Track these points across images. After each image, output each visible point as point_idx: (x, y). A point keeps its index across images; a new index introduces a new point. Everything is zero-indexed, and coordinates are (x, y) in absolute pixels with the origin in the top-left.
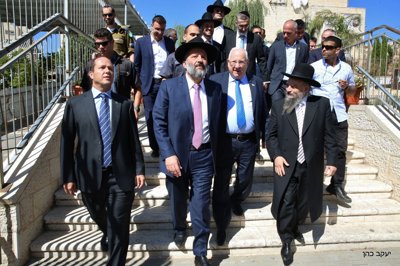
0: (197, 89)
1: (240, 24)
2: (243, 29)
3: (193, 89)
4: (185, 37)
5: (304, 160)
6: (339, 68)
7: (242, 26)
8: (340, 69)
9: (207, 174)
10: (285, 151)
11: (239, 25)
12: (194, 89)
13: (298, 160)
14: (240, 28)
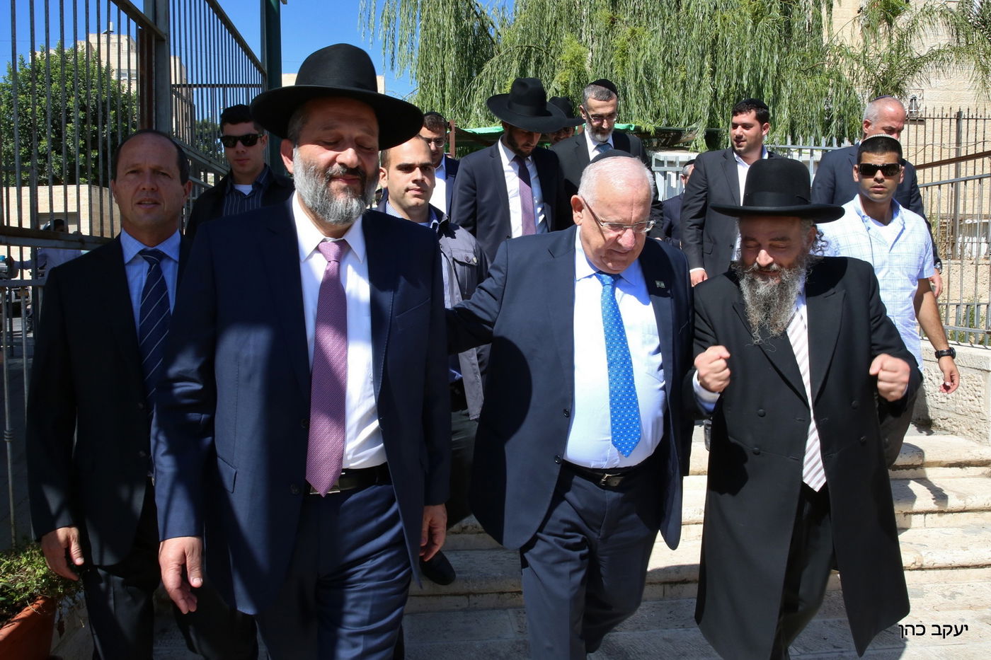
0: (332, 258)
1: (594, 113)
2: (602, 123)
3: (318, 256)
4: (384, 175)
5: (824, 480)
6: (902, 227)
7: (600, 117)
8: (904, 228)
9: (383, 573)
10: (757, 454)
11: (593, 116)
12: (320, 255)
13: (806, 481)
14: (595, 124)
